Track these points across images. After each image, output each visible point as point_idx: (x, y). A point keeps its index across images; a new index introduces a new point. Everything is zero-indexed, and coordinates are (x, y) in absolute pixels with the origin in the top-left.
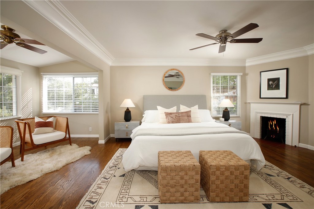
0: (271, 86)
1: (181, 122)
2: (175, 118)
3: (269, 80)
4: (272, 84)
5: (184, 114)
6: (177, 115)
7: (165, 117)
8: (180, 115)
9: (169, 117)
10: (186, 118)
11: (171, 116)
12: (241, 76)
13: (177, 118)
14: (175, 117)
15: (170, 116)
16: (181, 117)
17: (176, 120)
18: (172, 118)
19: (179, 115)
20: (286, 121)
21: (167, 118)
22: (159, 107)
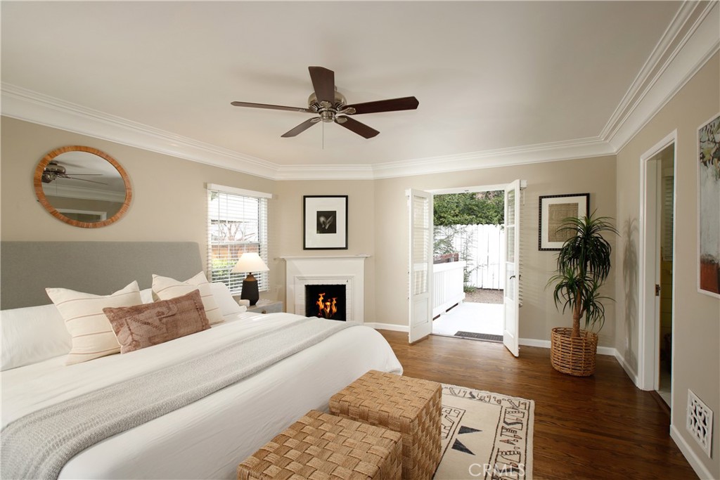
0: (323, 226)
1: (182, 331)
2: (157, 323)
3: (320, 214)
4: (324, 222)
5: (186, 304)
6: (164, 309)
7: (110, 327)
8: (175, 309)
9: (134, 325)
10: (195, 314)
11: (142, 317)
12: (268, 199)
13: (164, 320)
14: (156, 319)
15: (138, 321)
16: (178, 317)
17: (164, 330)
18: (145, 326)
19: (169, 309)
20: (347, 288)
21: (125, 328)
22: (52, 293)
